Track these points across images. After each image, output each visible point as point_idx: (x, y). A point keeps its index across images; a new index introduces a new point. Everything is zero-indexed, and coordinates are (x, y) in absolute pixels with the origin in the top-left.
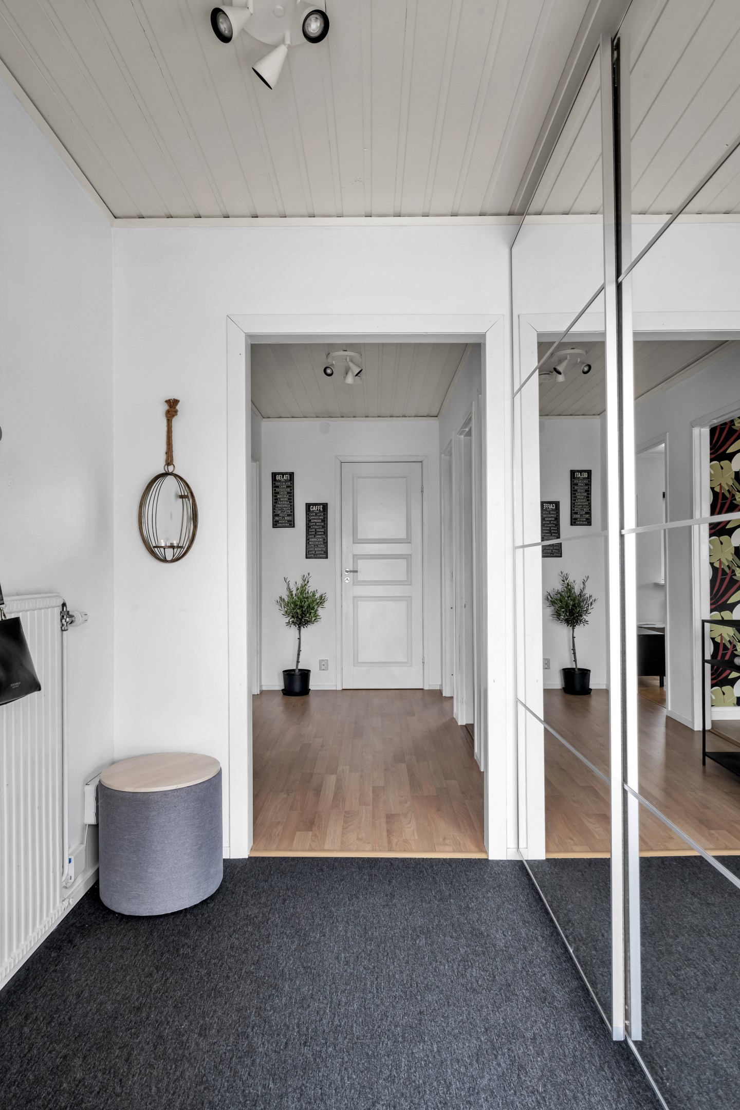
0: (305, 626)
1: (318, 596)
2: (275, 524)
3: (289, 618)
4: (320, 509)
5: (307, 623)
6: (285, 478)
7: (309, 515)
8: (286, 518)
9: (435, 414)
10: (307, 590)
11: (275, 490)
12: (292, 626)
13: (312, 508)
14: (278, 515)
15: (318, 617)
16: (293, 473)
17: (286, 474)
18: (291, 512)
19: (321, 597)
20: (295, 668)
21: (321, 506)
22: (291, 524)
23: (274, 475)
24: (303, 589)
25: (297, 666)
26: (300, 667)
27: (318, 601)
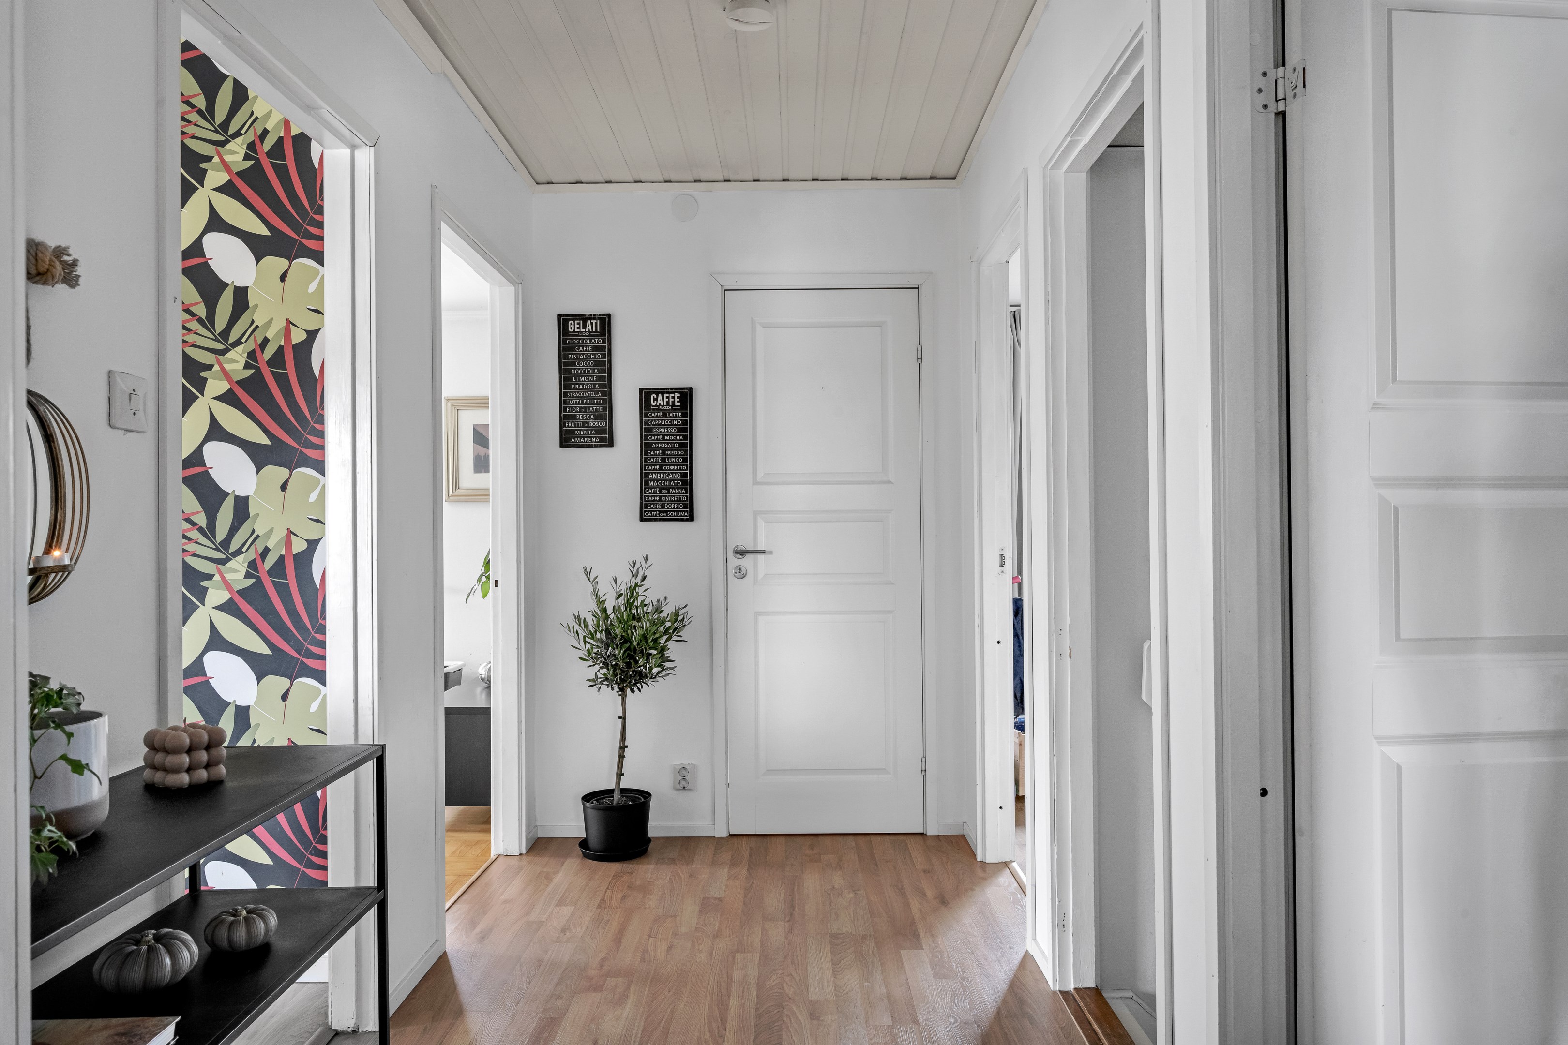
0: (635, 688)
1: (668, 611)
2: (567, 441)
3: (597, 667)
4: (673, 402)
5: (641, 677)
6: (589, 327)
7: (646, 415)
8: (591, 424)
9: (951, 174)
10: (641, 598)
11: (566, 357)
12: (604, 687)
13: (655, 400)
14: (572, 417)
15: (668, 665)
16: (609, 315)
17: (592, 317)
18: (604, 409)
19: (676, 614)
20: (613, 786)
21: (677, 395)
22: (606, 439)
23: (563, 320)
24: (631, 597)
25: (618, 782)
26: (625, 784)
27: (668, 624)
